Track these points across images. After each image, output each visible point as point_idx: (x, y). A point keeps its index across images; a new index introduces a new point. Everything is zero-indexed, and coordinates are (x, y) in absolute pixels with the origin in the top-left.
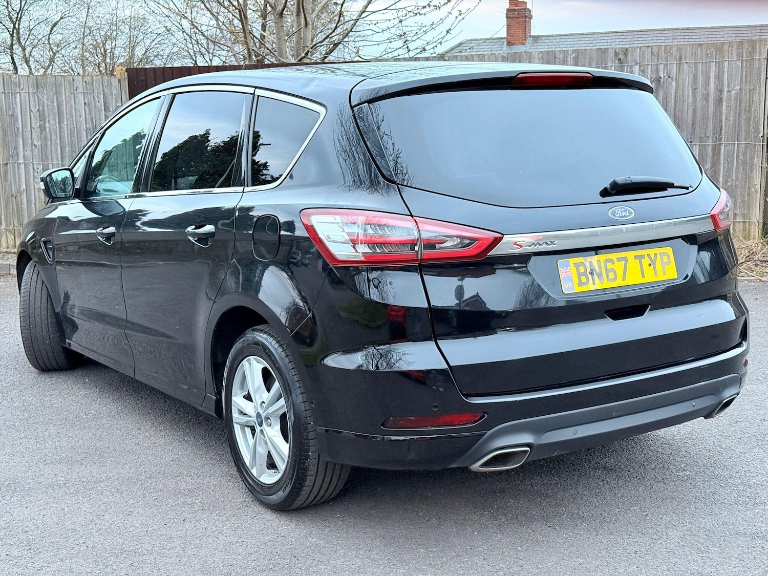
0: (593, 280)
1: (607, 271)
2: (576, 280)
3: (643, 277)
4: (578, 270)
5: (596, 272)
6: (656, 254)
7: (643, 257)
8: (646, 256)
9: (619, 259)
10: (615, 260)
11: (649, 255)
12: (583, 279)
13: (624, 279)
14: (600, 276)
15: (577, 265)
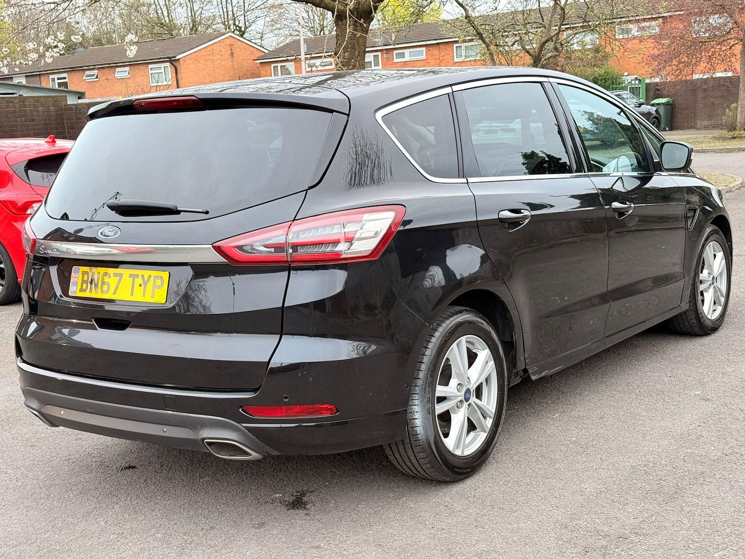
0: (91, 288)
1: (103, 283)
2: (79, 287)
3: (132, 295)
4: (83, 278)
5: (95, 282)
6: (150, 276)
7: (137, 276)
8: (140, 276)
9: (116, 275)
10: (112, 275)
11: (143, 276)
12: (85, 285)
13: (115, 293)
14: (96, 286)
15: (84, 273)
